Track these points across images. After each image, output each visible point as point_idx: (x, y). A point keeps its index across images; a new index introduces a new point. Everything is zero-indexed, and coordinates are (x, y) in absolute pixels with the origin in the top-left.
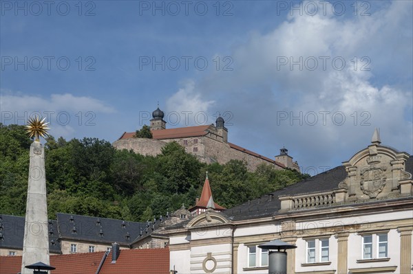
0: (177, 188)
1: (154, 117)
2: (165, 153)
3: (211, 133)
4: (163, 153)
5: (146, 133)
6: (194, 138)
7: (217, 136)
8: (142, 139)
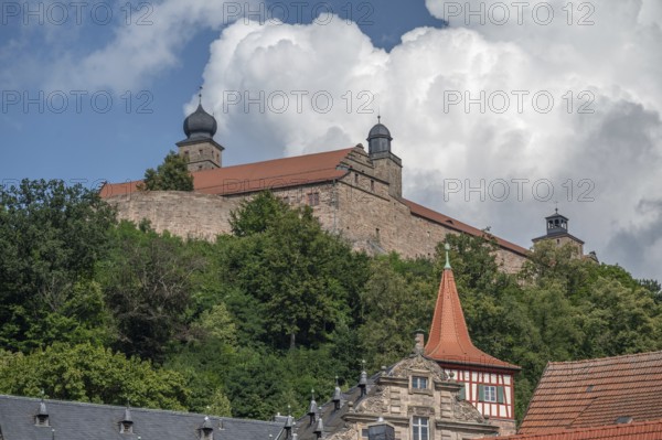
0: (292, 330)
1: (188, 132)
2: (240, 229)
3: (358, 173)
4: (236, 230)
5: (173, 177)
6: (308, 190)
7: (373, 179)
8: (166, 194)
